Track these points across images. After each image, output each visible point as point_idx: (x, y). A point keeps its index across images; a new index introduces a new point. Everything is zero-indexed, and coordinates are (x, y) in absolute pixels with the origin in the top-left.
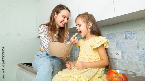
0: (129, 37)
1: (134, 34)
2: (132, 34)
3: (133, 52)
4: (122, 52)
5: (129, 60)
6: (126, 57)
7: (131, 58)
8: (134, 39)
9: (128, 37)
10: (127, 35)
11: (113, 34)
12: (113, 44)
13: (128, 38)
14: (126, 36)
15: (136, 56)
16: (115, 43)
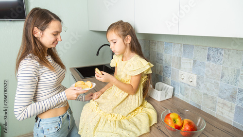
0: (213, 57)
1: (220, 54)
2: (219, 54)
3: (213, 82)
4: (198, 78)
5: (206, 91)
6: (202, 86)
7: (208, 90)
8: (219, 62)
9: (211, 56)
10: (211, 53)
11: (192, 46)
12: (189, 61)
13: (212, 59)
14: (208, 55)
15: (216, 88)
16: (192, 61)
